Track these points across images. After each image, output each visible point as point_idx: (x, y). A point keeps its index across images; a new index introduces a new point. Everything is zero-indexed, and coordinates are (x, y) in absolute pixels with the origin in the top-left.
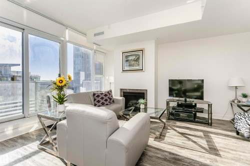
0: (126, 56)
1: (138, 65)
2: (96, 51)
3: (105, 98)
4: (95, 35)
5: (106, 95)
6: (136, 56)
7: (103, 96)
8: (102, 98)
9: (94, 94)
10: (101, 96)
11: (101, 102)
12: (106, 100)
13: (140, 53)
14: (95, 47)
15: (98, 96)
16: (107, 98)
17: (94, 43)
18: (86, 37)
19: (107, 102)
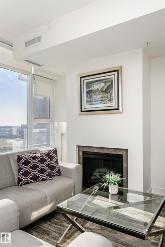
0: (88, 84)
1: (110, 100)
2: (36, 77)
3: (41, 166)
4: (27, 44)
5: (42, 161)
6: (105, 83)
7: (36, 162)
8: (34, 167)
9: (19, 159)
10: (33, 162)
11: (31, 176)
12: (42, 171)
13: (113, 77)
14: (33, 69)
15: (26, 163)
16: (44, 166)
17: (27, 61)
18: (12, 50)
19: (45, 176)
